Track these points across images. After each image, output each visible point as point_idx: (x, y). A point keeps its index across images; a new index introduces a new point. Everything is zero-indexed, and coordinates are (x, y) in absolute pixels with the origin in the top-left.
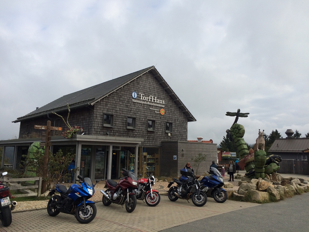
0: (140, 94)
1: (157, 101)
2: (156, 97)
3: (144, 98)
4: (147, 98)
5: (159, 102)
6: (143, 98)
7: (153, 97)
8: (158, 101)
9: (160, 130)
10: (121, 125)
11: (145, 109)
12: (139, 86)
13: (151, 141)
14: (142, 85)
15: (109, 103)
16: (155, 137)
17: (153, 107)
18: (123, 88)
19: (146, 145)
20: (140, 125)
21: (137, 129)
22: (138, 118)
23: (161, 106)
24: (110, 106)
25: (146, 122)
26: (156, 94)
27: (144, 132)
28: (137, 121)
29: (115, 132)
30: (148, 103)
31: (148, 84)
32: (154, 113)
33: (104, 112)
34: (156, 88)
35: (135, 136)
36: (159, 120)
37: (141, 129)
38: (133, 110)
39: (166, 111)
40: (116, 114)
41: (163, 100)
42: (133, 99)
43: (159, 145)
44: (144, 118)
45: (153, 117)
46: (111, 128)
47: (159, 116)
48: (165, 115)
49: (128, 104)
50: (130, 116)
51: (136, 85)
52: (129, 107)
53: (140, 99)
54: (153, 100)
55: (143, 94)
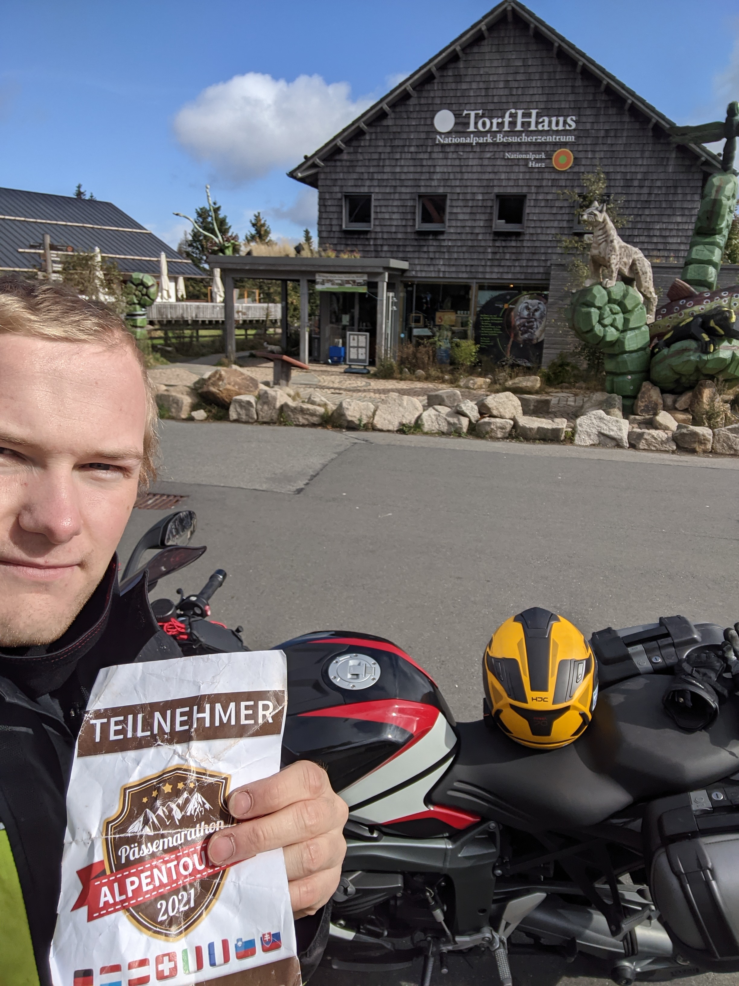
0: (465, 112)
1: (537, 123)
2: (534, 112)
3: (484, 124)
4: (495, 121)
5: (546, 128)
6: (476, 124)
7: (520, 112)
8: (546, 124)
9: (547, 224)
10: (400, 223)
11: (486, 162)
12: (464, 86)
13: (508, 263)
14: (478, 78)
15: (360, 163)
16: (526, 250)
17: (523, 148)
18: (403, 109)
19: (488, 276)
20: (467, 217)
21: (452, 230)
22: (459, 193)
23: (555, 139)
24: (363, 170)
25: (489, 203)
26: (537, 98)
27: (480, 237)
28: (454, 204)
29: (379, 242)
30: (498, 137)
31: (500, 71)
32: (522, 169)
33: (345, 190)
34: (537, 77)
35: (444, 252)
36: (546, 190)
37: (468, 230)
38: (438, 169)
39: (581, 155)
40: (383, 190)
41: (568, 116)
42: (438, 137)
43: (539, 277)
44: (481, 190)
45: (521, 183)
46: (367, 232)
47: (546, 176)
48: (576, 169)
49: (421, 156)
50: (429, 190)
51: (453, 86)
52: (425, 163)
53: (468, 130)
54: (523, 123)
55: (480, 112)
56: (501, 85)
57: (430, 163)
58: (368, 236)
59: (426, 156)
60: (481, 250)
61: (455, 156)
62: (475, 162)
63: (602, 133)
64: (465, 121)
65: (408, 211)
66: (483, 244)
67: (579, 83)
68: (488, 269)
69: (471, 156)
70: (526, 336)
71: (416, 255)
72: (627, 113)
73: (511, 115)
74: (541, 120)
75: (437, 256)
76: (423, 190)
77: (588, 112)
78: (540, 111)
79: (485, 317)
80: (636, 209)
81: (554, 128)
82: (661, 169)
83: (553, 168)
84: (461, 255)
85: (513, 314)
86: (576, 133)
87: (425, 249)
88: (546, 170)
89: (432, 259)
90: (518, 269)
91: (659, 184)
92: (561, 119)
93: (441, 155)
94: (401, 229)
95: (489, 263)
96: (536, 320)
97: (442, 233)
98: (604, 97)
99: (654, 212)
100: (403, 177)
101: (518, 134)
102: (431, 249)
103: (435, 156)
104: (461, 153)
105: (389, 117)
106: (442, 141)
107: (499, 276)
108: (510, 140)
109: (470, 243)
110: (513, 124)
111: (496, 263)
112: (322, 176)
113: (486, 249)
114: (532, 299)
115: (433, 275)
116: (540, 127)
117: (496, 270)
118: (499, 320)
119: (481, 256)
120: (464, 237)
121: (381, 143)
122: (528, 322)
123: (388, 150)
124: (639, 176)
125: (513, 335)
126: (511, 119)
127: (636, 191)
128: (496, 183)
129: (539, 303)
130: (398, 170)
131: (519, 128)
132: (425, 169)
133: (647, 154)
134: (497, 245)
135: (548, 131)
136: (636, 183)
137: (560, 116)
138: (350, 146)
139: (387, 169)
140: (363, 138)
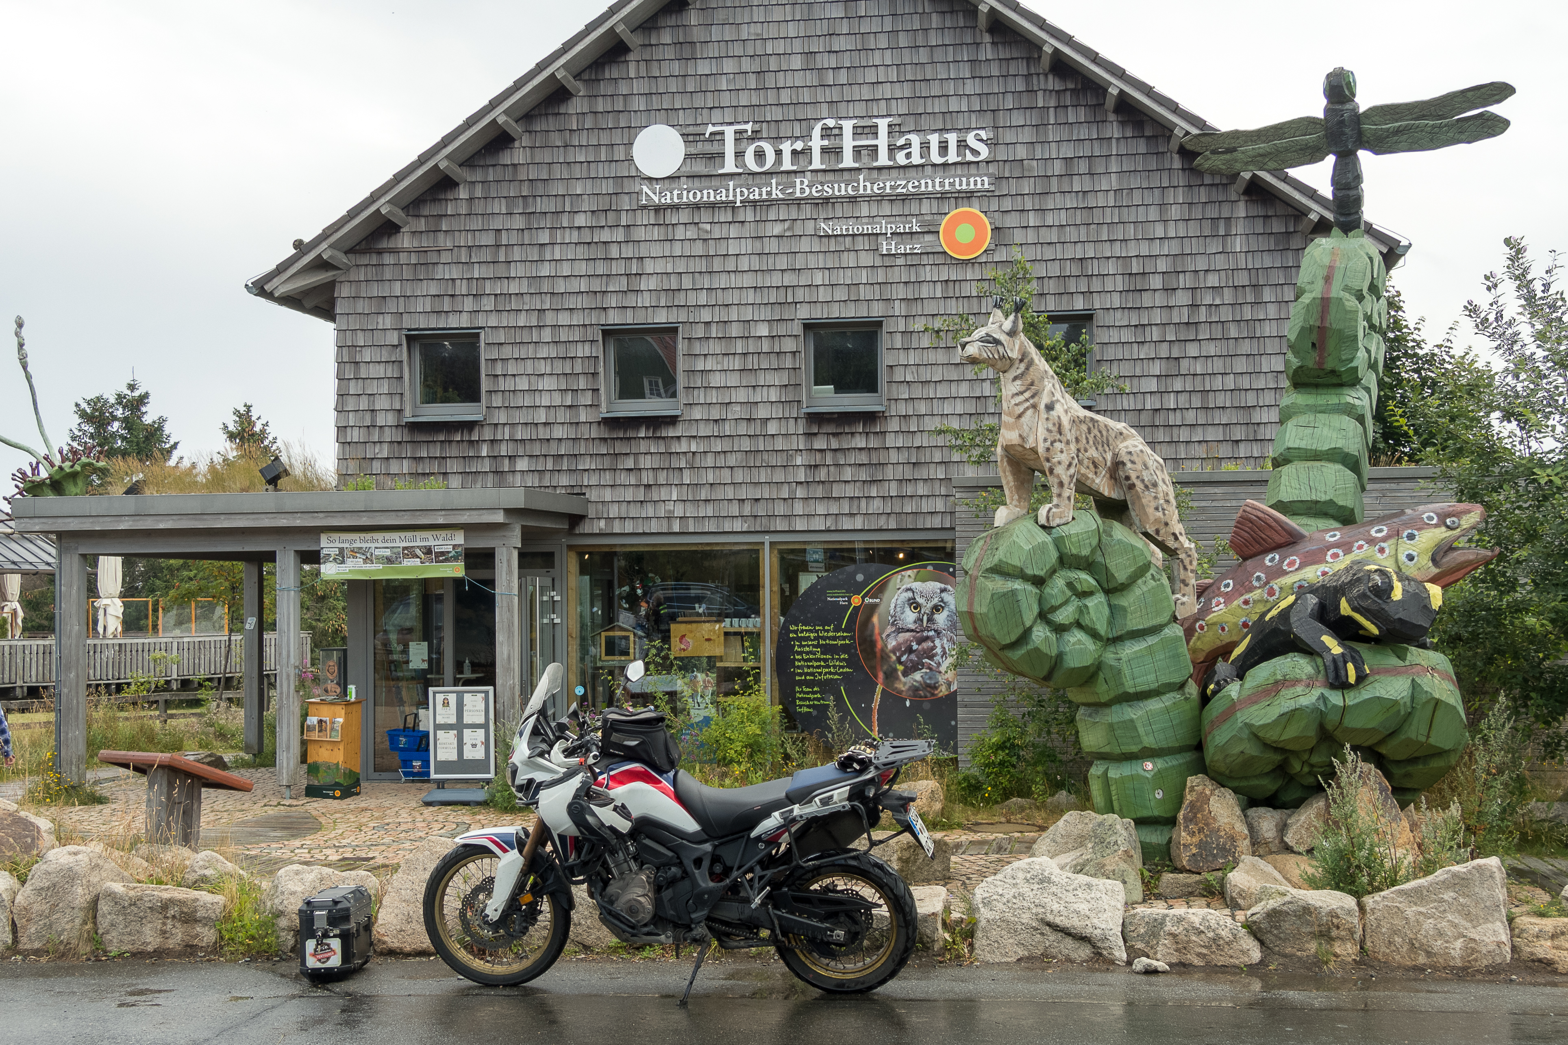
0: (711, 129)
1: (892, 149)
2: (883, 124)
3: (760, 155)
4: (786, 147)
5: (916, 160)
6: (739, 155)
8: (915, 149)
9: (942, 391)
10: (557, 400)
11: (772, 246)
12: (704, 68)
13: (850, 490)
14: (738, 50)
15: (445, 257)
16: (894, 457)
17: (864, 210)
18: (551, 123)
19: (800, 525)
20: (733, 380)
21: (697, 414)
22: (707, 324)
23: (942, 184)
24: (455, 272)
25: (789, 345)
26: (887, 91)
27: (772, 428)
28: (697, 349)
29: (504, 450)
30: (798, 186)
31: (792, 30)
32: (866, 259)
33: (408, 322)
34: (883, 42)
35: (681, 469)
36: (931, 308)
37: (736, 412)
38: (649, 267)
39: (1011, 221)
40: (506, 320)
41: (969, 129)
42: (645, 189)
43: (937, 522)
44: (766, 313)
45: (865, 293)
46: (470, 426)
47: (928, 274)
48: (1001, 255)
49: (605, 235)
50: (629, 318)
51: (676, 68)
52: (614, 252)
53: (720, 172)
54: (857, 151)
55: (749, 127)
56: (797, 62)
57: (628, 251)
58: (475, 437)
59: (619, 234)
60: (780, 460)
61: (691, 233)
62: (746, 247)
63: (1058, 168)
64: (715, 148)
65: (578, 369)
66: (780, 444)
67: (987, 52)
68: (799, 508)
69: (734, 231)
70: (917, 676)
71: (607, 479)
72: (1112, 117)
73: (827, 133)
74: (901, 142)
75: (662, 478)
76: (614, 318)
77: (1018, 119)
78: (897, 120)
79: (802, 629)
80: (1165, 346)
81: (936, 159)
82: (1214, 246)
83: (945, 253)
84: (726, 476)
85: (875, 619)
86: (992, 168)
87: (630, 463)
88: (925, 260)
89: (648, 486)
90: (876, 506)
91: (1213, 280)
92: (952, 138)
93: (656, 233)
94: (562, 416)
95: (800, 493)
96: (938, 633)
97: (672, 421)
98: (1053, 83)
99: (1211, 349)
100: (561, 286)
101: (846, 175)
102: (646, 462)
103: (640, 234)
104: (708, 227)
105: (517, 144)
106: (656, 199)
107: (830, 523)
108: (828, 191)
109: (746, 444)
110: (833, 152)
111: (819, 492)
112: (344, 291)
113: (790, 458)
114: (924, 581)
115: (654, 527)
116: (901, 158)
117: (821, 509)
118: (842, 638)
119: (779, 476)
120: (728, 429)
121: (500, 207)
122: (919, 643)
123: (519, 222)
124: (1162, 265)
125: (881, 676)
126: (826, 143)
127: (1160, 299)
128: (800, 295)
129: (943, 590)
130: (545, 270)
131: (848, 161)
132: (618, 268)
133: (1175, 212)
134: (817, 446)
135: (922, 166)
136: (1156, 282)
137: (947, 131)
138: (418, 216)
139: (517, 270)
140: (450, 196)
